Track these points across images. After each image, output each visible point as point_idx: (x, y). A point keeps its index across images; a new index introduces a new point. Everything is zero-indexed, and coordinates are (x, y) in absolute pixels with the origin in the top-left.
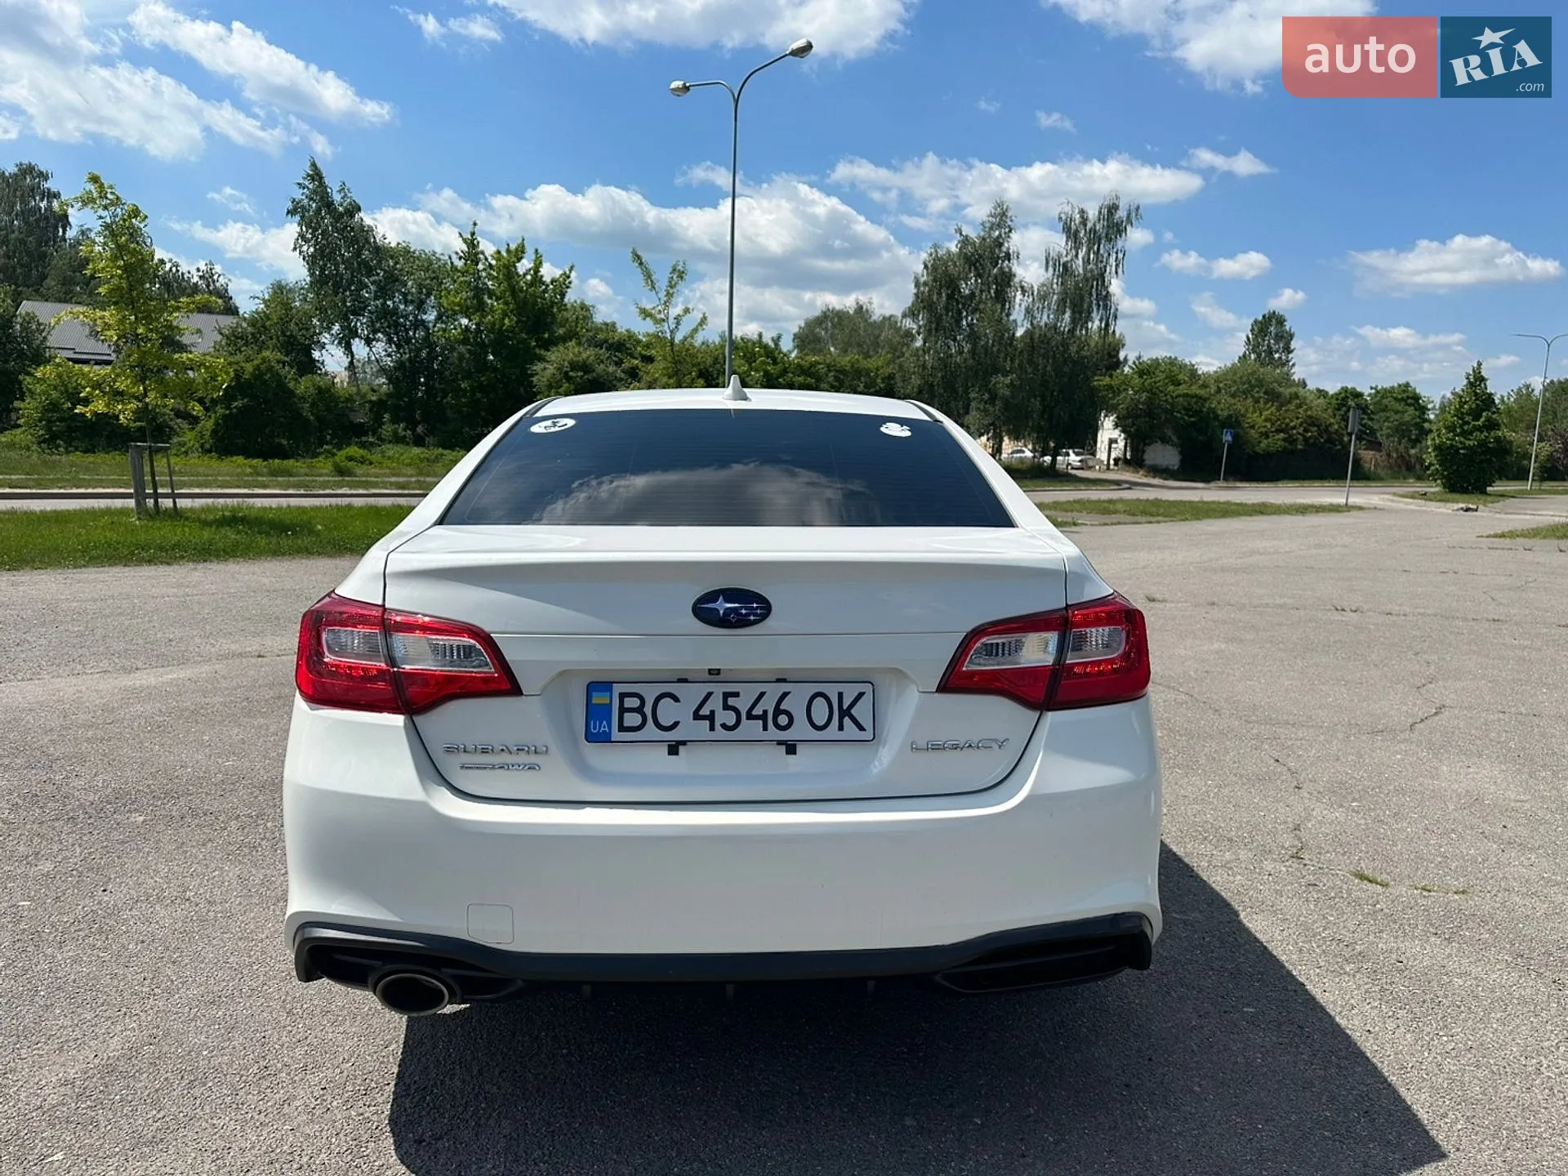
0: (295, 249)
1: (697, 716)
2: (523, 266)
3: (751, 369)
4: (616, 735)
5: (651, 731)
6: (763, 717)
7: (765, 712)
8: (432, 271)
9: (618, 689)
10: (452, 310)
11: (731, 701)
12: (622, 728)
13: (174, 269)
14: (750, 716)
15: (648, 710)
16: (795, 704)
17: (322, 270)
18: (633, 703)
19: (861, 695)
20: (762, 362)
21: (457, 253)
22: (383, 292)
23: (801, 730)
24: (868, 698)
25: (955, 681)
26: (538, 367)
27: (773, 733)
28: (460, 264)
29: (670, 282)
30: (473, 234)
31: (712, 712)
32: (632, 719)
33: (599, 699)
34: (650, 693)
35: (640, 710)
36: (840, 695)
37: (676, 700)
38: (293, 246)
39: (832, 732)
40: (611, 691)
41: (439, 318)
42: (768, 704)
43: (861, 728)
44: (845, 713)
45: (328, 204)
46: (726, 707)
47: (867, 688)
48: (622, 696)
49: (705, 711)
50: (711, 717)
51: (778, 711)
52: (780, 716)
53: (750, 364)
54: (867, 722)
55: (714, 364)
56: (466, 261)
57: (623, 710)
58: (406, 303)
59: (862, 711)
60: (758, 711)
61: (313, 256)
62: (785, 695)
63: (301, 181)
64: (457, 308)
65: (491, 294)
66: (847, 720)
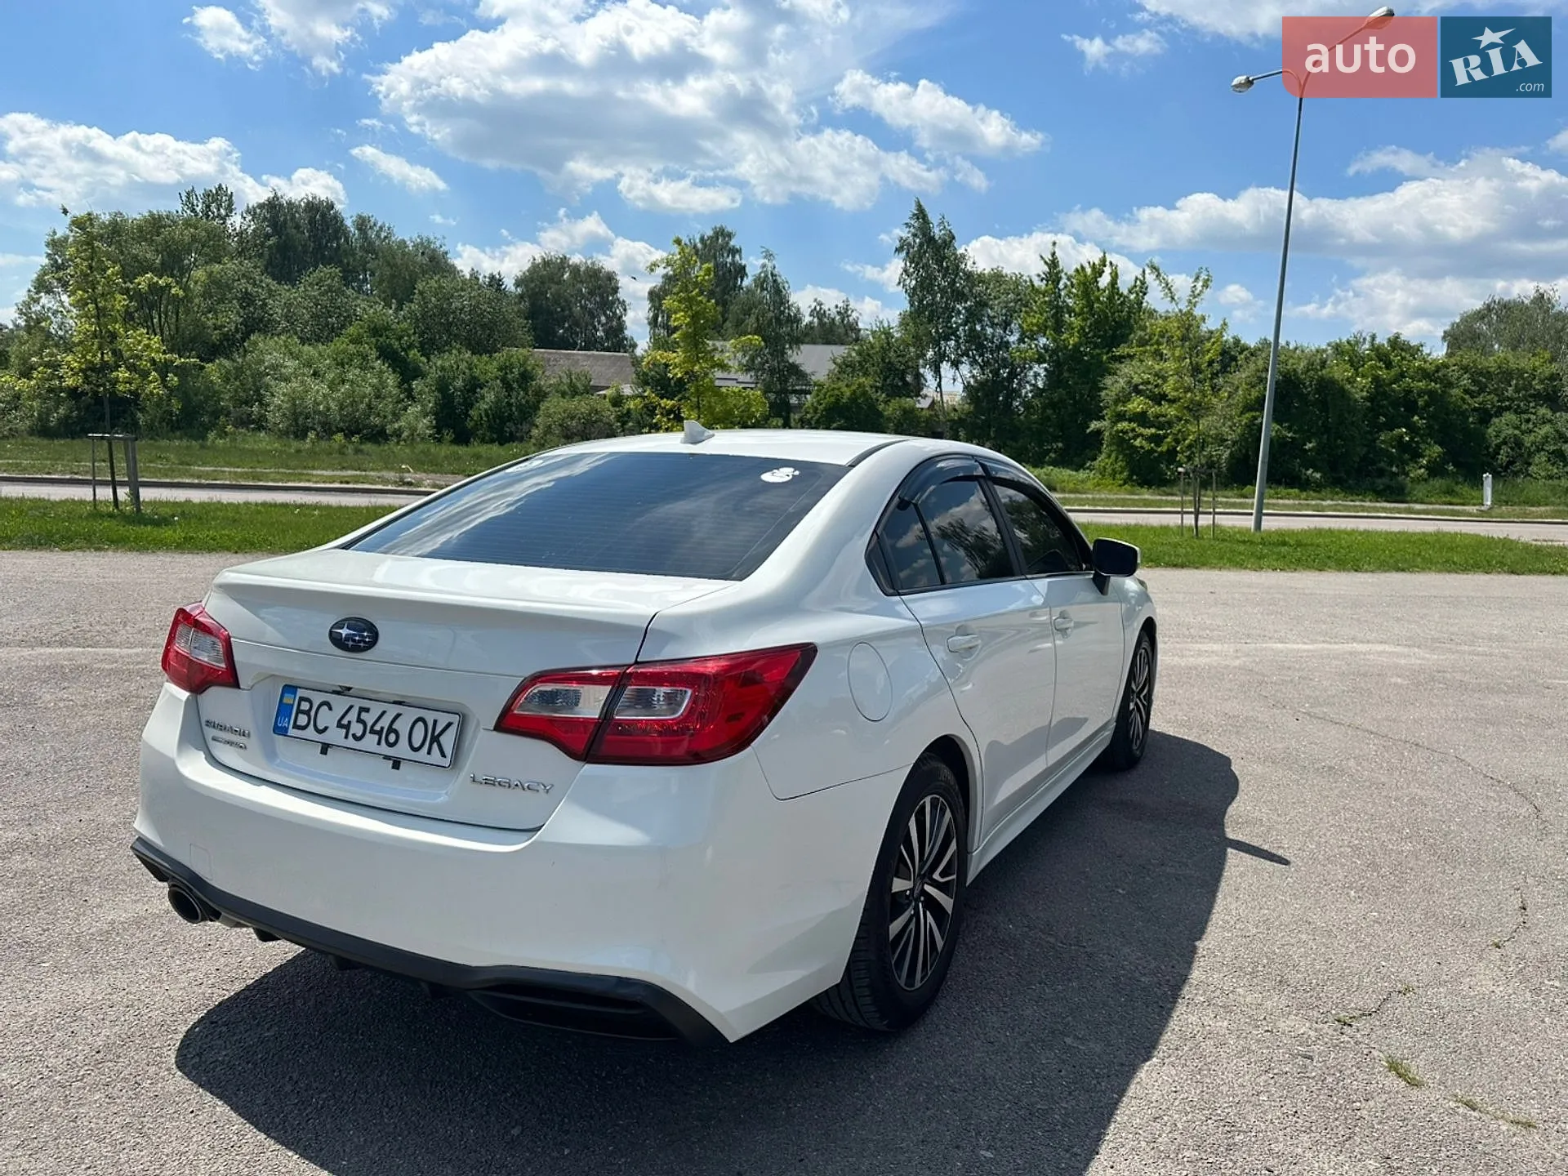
0: (899, 283)
1: (340, 725)
2: (1104, 281)
3: (1357, 375)
4: (292, 732)
5: (310, 733)
6: (379, 733)
7: (382, 728)
8: (1018, 294)
9: (300, 693)
10: (1031, 331)
11: (364, 716)
12: (296, 726)
13: (818, 308)
14: (372, 731)
15: (313, 713)
16: (403, 726)
17: (921, 302)
18: (305, 706)
19: (449, 724)
20: (1372, 367)
21: (1039, 275)
22: (973, 316)
23: (402, 750)
24: (452, 730)
25: (508, 723)
26: (1108, 380)
27: (384, 749)
28: (1042, 285)
29: (1193, 292)
30: (1053, 254)
31: (349, 722)
32: (303, 720)
33: (288, 699)
34: (317, 699)
35: (307, 713)
36: (435, 722)
37: (330, 709)
38: (898, 281)
39: (422, 755)
40: (295, 694)
41: (1021, 340)
42: (385, 723)
43: (444, 755)
44: (435, 739)
45: (931, 240)
46: (359, 720)
47: (455, 719)
48: (302, 699)
49: (345, 722)
50: (347, 727)
51: (391, 730)
52: (388, 735)
53: (1356, 370)
54: (448, 751)
55: (1308, 371)
56: (1047, 281)
57: (299, 711)
58: (993, 325)
59: (448, 740)
60: (377, 728)
61: (914, 289)
62: (399, 715)
63: (908, 221)
64: (1035, 328)
65: (1070, 311)
66: (435, 745)
